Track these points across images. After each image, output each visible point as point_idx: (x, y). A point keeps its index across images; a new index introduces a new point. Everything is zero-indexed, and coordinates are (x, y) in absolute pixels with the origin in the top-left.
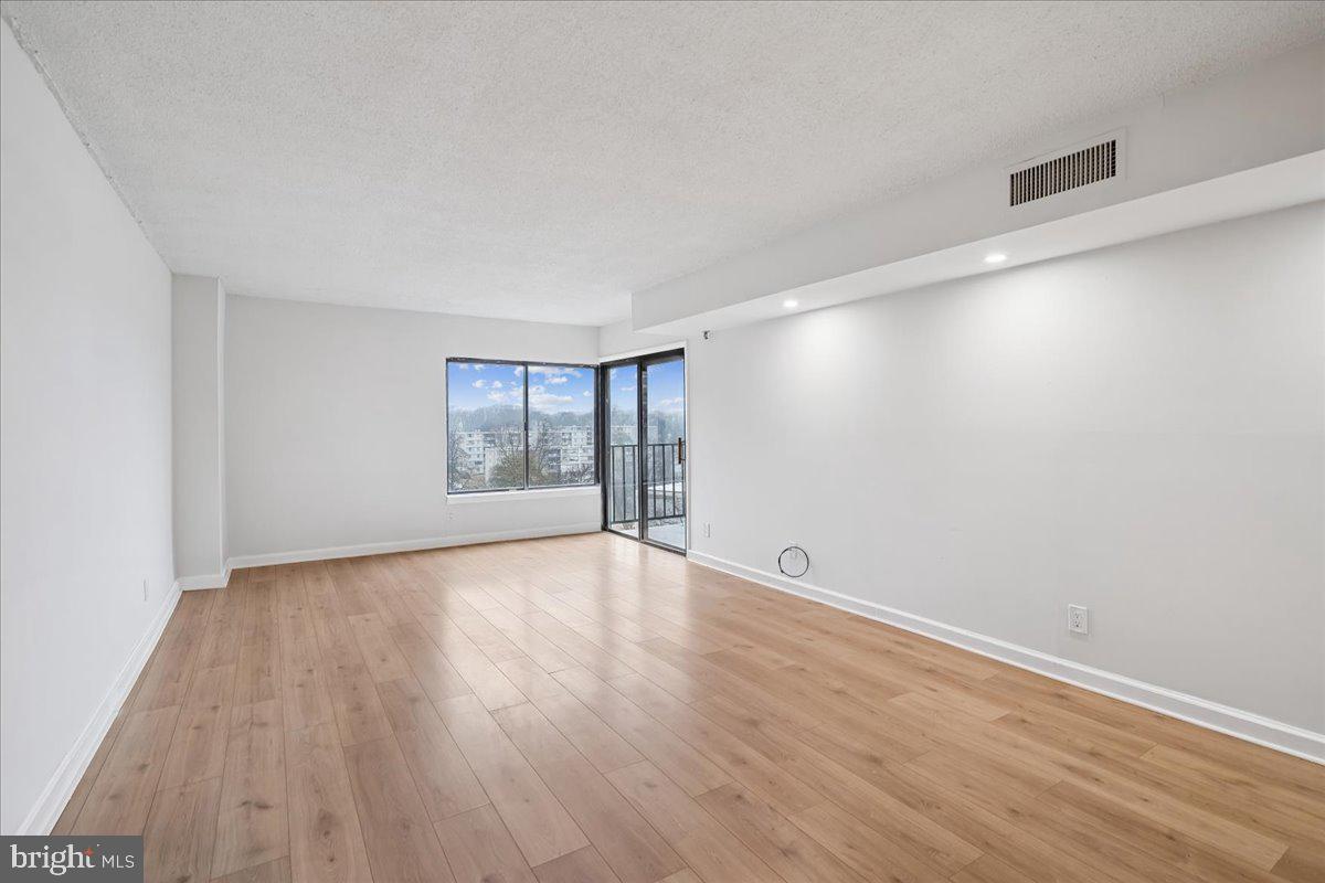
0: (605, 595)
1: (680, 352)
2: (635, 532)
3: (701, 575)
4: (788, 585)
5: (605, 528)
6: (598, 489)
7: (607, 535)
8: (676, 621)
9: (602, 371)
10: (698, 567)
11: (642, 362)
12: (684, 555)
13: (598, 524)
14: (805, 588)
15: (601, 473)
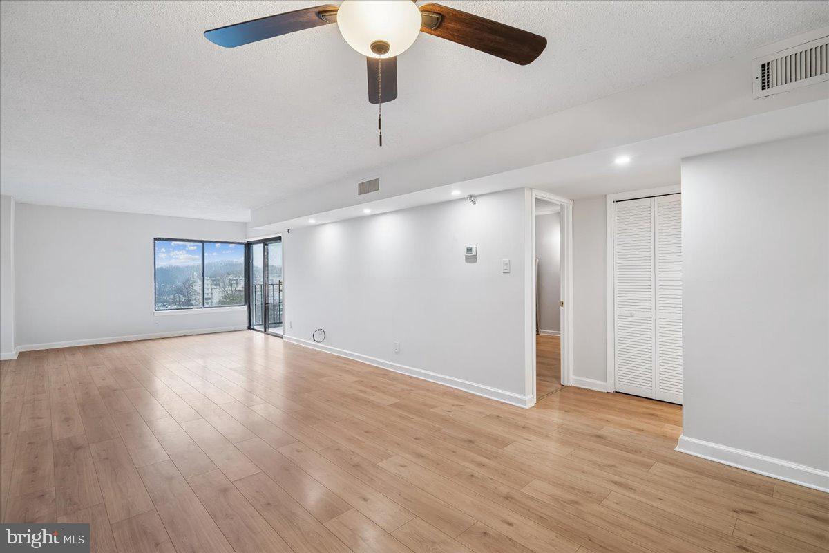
0: (250, 360)
1: (279, 239)
2: (263, 330)
3: (288, 346)
4: (318, 347)
5: (250, 327)
6: (245, 308)
7: (250, 331)
8: (279, 370)
9: (248, 246)
10: (287, 343)
11: (265, 242)
12: (282, 338)
13: (246, 325)
14: (322, 347)
15: (248, 300)
